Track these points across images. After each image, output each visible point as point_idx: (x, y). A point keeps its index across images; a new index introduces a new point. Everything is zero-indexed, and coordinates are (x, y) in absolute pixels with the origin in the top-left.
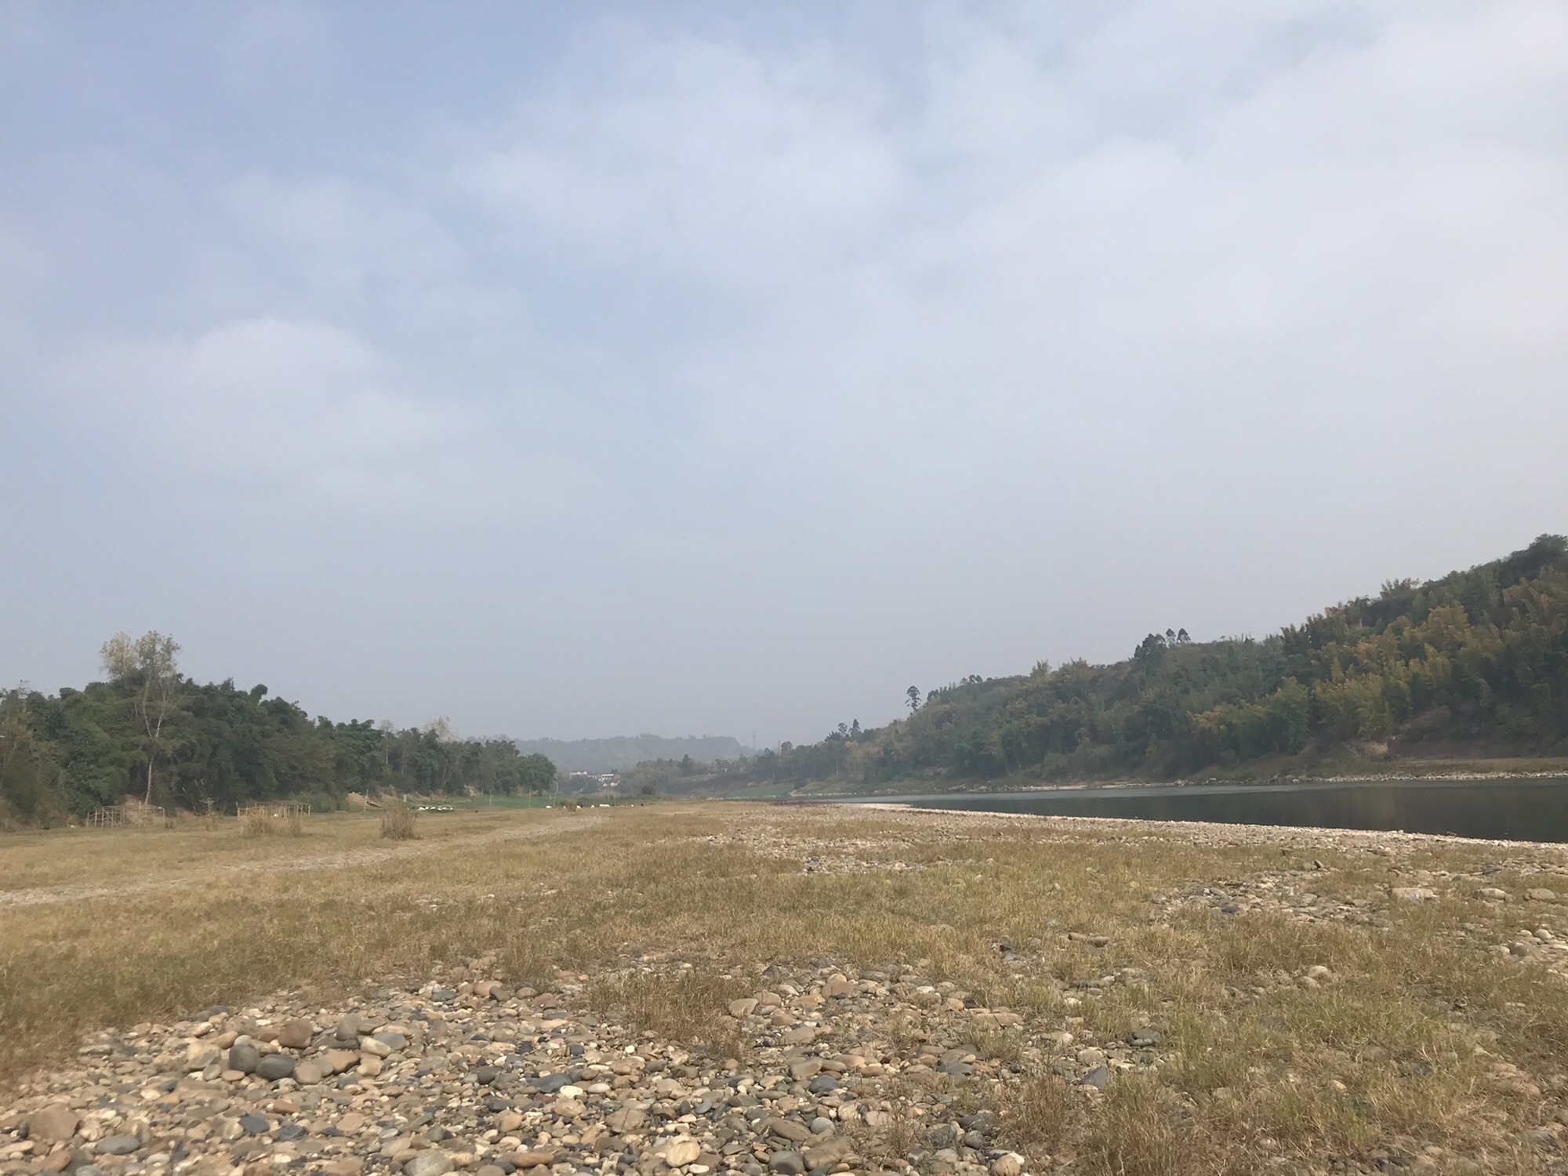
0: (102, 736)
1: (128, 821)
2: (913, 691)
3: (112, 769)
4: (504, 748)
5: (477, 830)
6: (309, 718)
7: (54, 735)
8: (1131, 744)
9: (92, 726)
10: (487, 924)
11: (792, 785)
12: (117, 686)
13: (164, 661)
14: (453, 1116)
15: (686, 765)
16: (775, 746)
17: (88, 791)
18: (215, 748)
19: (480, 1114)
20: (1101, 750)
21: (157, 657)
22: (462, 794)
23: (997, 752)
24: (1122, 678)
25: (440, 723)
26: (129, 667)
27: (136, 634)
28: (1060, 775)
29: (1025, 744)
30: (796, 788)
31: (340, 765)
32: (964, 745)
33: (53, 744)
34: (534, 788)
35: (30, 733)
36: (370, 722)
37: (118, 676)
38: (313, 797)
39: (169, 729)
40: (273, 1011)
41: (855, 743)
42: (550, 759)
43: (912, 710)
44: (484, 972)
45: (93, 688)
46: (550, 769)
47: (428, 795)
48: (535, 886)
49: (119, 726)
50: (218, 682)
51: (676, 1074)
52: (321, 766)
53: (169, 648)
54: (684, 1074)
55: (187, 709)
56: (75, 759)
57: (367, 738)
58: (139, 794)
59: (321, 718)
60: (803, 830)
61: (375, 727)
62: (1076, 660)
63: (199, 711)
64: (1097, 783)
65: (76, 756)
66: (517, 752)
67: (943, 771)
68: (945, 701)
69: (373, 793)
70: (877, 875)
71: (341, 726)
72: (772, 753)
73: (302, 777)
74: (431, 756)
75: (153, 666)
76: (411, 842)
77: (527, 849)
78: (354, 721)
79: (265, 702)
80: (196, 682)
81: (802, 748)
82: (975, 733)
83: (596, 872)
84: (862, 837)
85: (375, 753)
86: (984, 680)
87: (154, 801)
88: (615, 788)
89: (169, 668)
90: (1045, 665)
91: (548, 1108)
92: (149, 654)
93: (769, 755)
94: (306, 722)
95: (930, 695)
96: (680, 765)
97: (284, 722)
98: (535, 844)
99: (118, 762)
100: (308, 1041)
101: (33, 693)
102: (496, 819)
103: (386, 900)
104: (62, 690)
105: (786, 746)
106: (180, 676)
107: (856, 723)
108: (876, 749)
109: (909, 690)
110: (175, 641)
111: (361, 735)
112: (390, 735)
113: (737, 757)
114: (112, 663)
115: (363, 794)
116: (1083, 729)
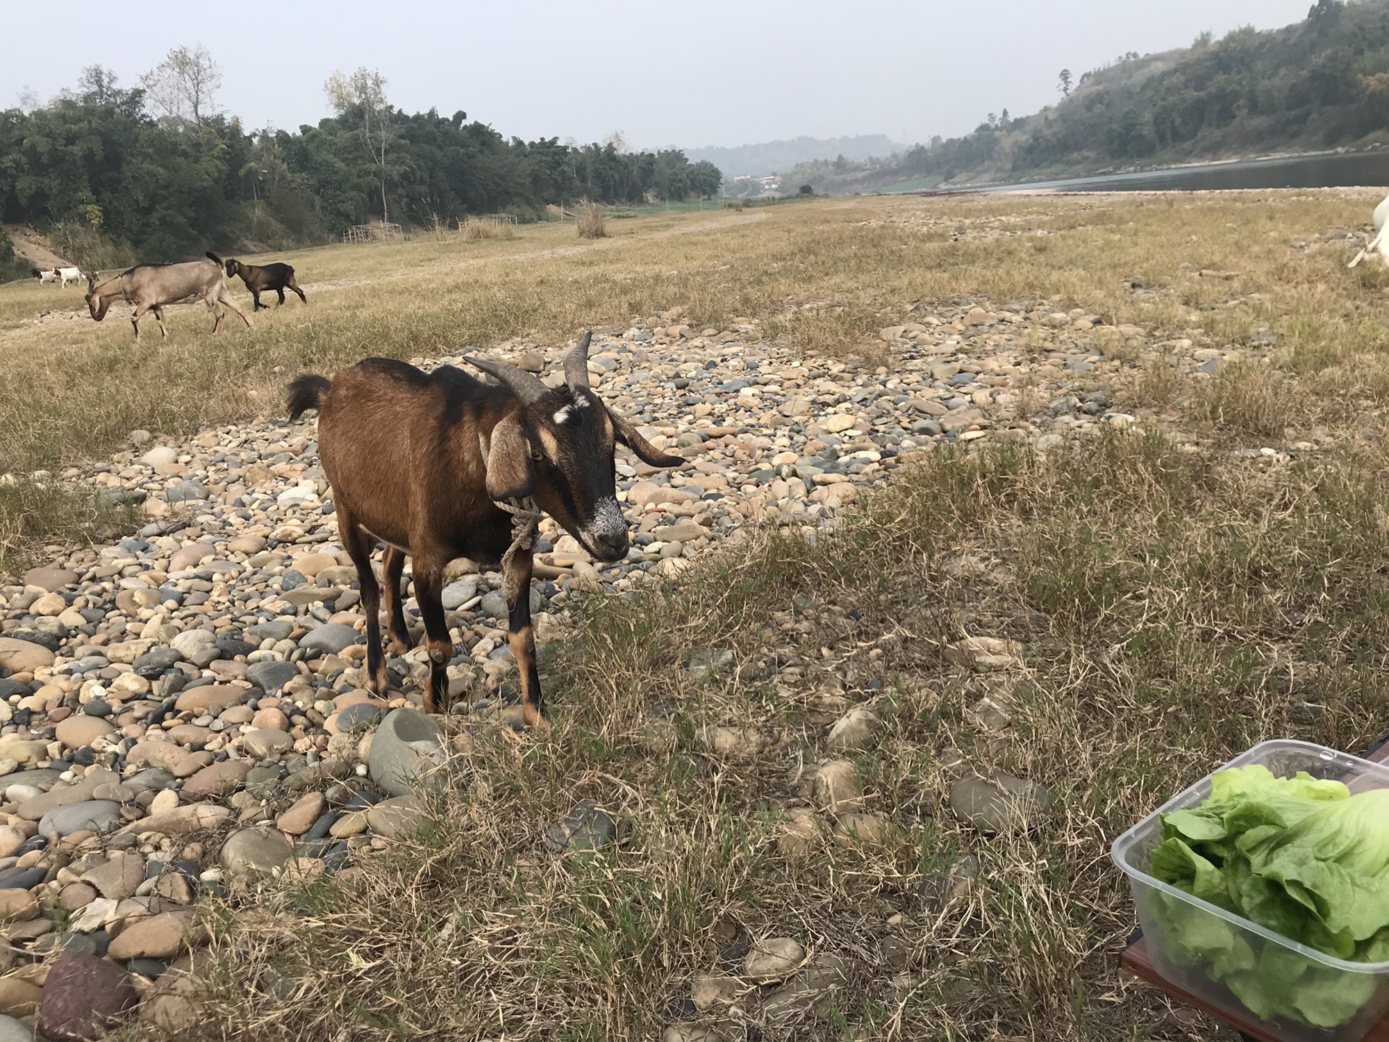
0: (340, 165)
1: (375, 238)
2: (1065, 75)
3: (353, 193)
4: (675, 157)
5: (657, 228)
6: (504, 139)
7: (303, 168)
8: (1293, 113)
9: (330, 158)
10: (672, 290)
11: (942, 178)
12: (343, 121)
13: (376, 94)
14: (658, 407)
15: (841, 164)
16: (925, 142)
17: (339, 213)
18: (432, 170)
19: (679, 407)
20: (1260, 122)
21: (370, 91)
22: (642, 201)
23: (1148, 131)
24: (1292, 41)
25: (617, 136)
26: (349, 103)
27: (348, 74)
28: (1214, 149)
29: (1178, 121)
30: (946, 180)
31: (536, 179)
32: (1115, 126)
33: (303, 175)
34: (704, 193)
35: (285, 166)
36: (556, 139)
37: (342, 112)
38: (518, 210)
39: (392, 156)
40: (512, 350)
41: (1004, 132)
42: (716, 166)
43: (1063, 95)
44: (673, 320)
45: (324, 123)
46: (716, 174)
47: (613, 204)
48: (711, 264)
49: (351, 156)
50: (424, 111)
51: (834, 379)
52: (521, 181)
53: (378, 83)
54: (842, 379)
55: (402, 137)
56: (324, 187)
57: (555, 153)
58: (379, 214)
59: (514, 138)
60: (952, 213)
61: (560, 143)
62: (1244, 26)
63: (413, 138)
64: (1252, 156)
65: (324, 184)
66: (686, 160)
67: (1092, 155)
68: (1098, 83)
69: (567, 204)
70: (1019, 240)
71: (532, 144)
72: (923, 148)
73: (506, 192)
74: (611, 169)
75: (367, 99)
76: (604, 240)
77: (702, 238)
78: (542, 139)
79: (465, 127)
80: (405, 112)
81: (951, 141)
82: (1127, 113)
83: (762, 250)
84: (1007, 215)
85: (565, 168)
86: (1141, 56)
87: (391, 220)
88: (776, 190)
89: (381, 101)
90: (1208, 34)
91: (732, 401)
92: (363, 89)
93: (920, 150)
94: (502, 142)
95: (1084, 76)
96: (834, 164)
97: (483, 144)
98: (707, 235)
99: (356, 187)
100: (541, 367)
101: (279, 132)
102: (674, 219)
103: (588, 278)
104: (301, 127)
105: (936, 140)
106: (391, 107)
107: (1005, 113)
108: (1025, 137)
109: (1062, 74)
110: (381, 76)
111: (549, 151)
112: (575, 150)
113: (888, 154)
114: (335, 100)
115: (559, 206)
116: (1242, 102)
